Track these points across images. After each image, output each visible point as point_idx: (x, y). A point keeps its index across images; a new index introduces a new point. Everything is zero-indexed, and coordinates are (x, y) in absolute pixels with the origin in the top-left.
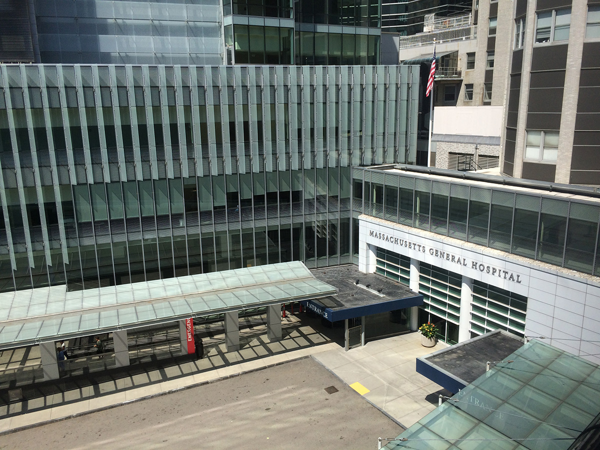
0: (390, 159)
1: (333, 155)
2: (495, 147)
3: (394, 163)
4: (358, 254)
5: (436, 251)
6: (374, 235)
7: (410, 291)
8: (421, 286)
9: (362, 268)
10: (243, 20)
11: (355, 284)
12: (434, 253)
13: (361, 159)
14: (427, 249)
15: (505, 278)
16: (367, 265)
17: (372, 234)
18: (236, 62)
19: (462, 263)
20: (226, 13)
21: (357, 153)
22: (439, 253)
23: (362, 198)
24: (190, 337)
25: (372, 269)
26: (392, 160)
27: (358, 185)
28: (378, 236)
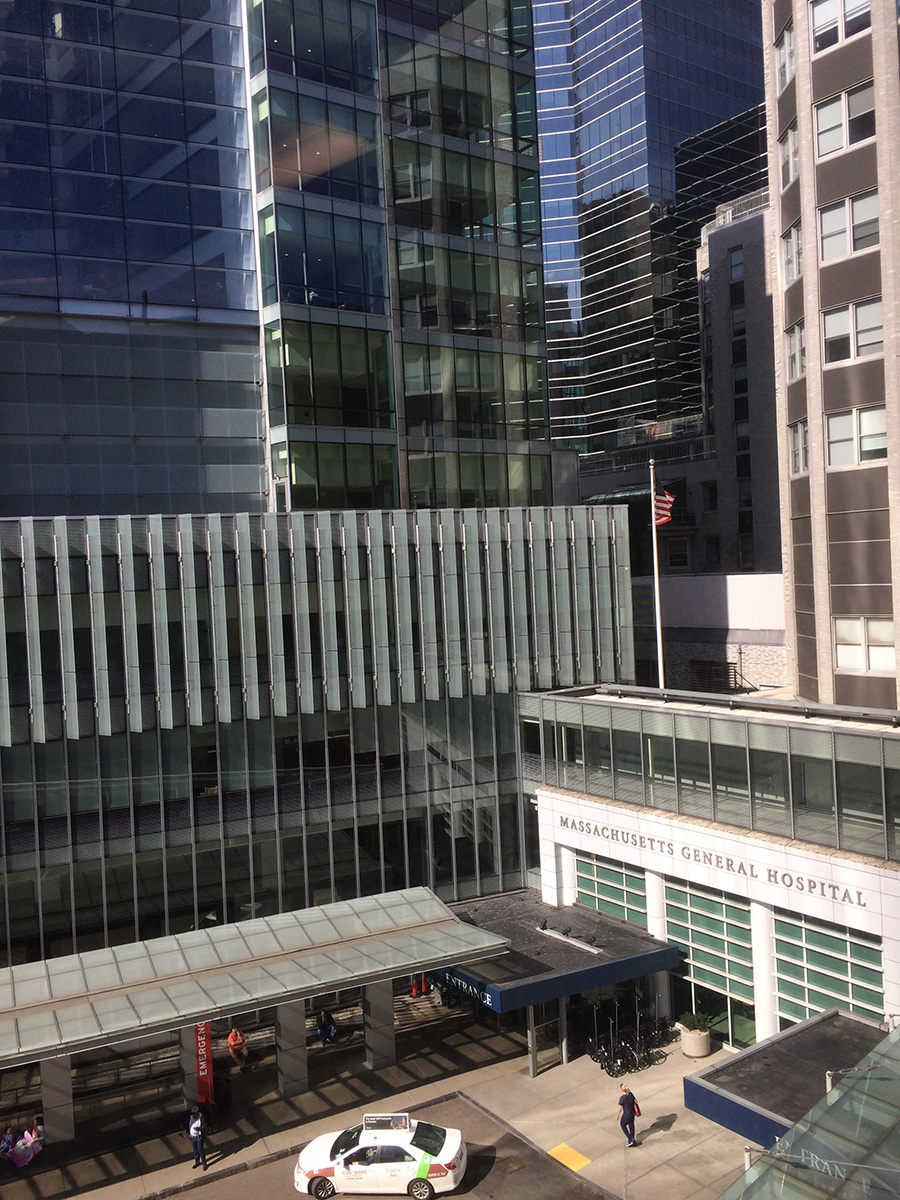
0: (588, 676)
1: (479, 671)
2: (775, 648)
3: (596, 682)
4: (539, 867)
6: (570, 824)
7: (650, 939)
9: (549, 898)
10: (306, 433)
11: (538, 929)
12: (692, 857)
13: (533, 677)
14: (677, 849)
15: (834, 897)
16: (560, 890)
17: (564, 823)
18: (295, 507)
19: (749, 872)
20: (275, 422)
21: (524, 666)
22: (701, 856)
23: (540, 753)
24: (203, 1065)
25: (569, 900)
26: (591, 678)
27: (531, 732)
28: (578, 826)
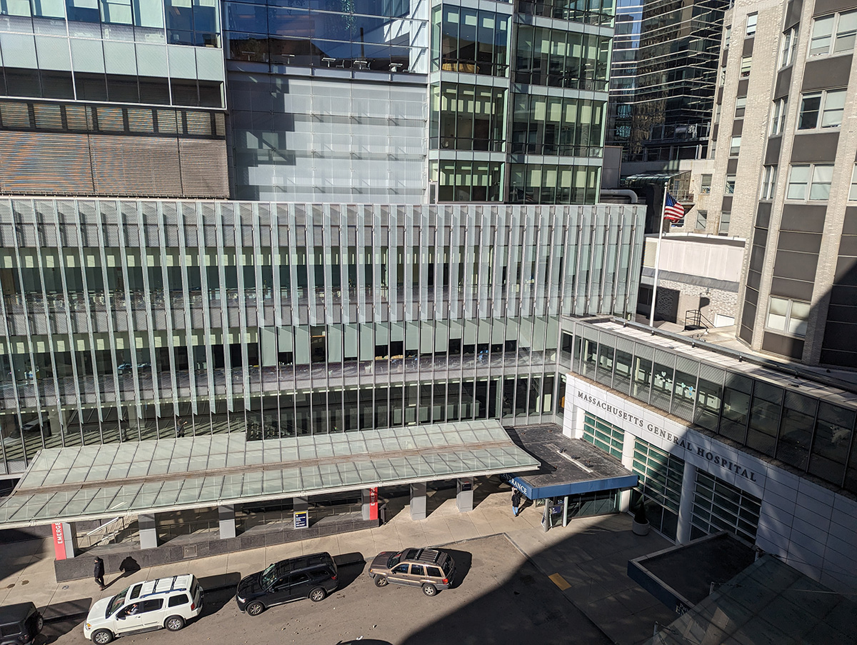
0: (606, 310)
2: (731, 293)
3: (610, 315)
4: (563, 414)
5: (656, 428)
6: (584, 397)
7: (622, 467)
8: (635, 464)
9: (567, 432)
10: (450, 155)
11: (558, 452)
12: (654, 430)
13: (573, 308)
14: (645, 425)
15: (737, 472)
16: (573, 429)
17: (580, 395)
18: (440, 201)
19: (687, 447)
20: (433, 147)
21: (568, 301)
22: (659, 431)
23: (571, 353)
25: (579, 434)
26: (608, 311)
27: (567, 339)
28: (588, 399)
